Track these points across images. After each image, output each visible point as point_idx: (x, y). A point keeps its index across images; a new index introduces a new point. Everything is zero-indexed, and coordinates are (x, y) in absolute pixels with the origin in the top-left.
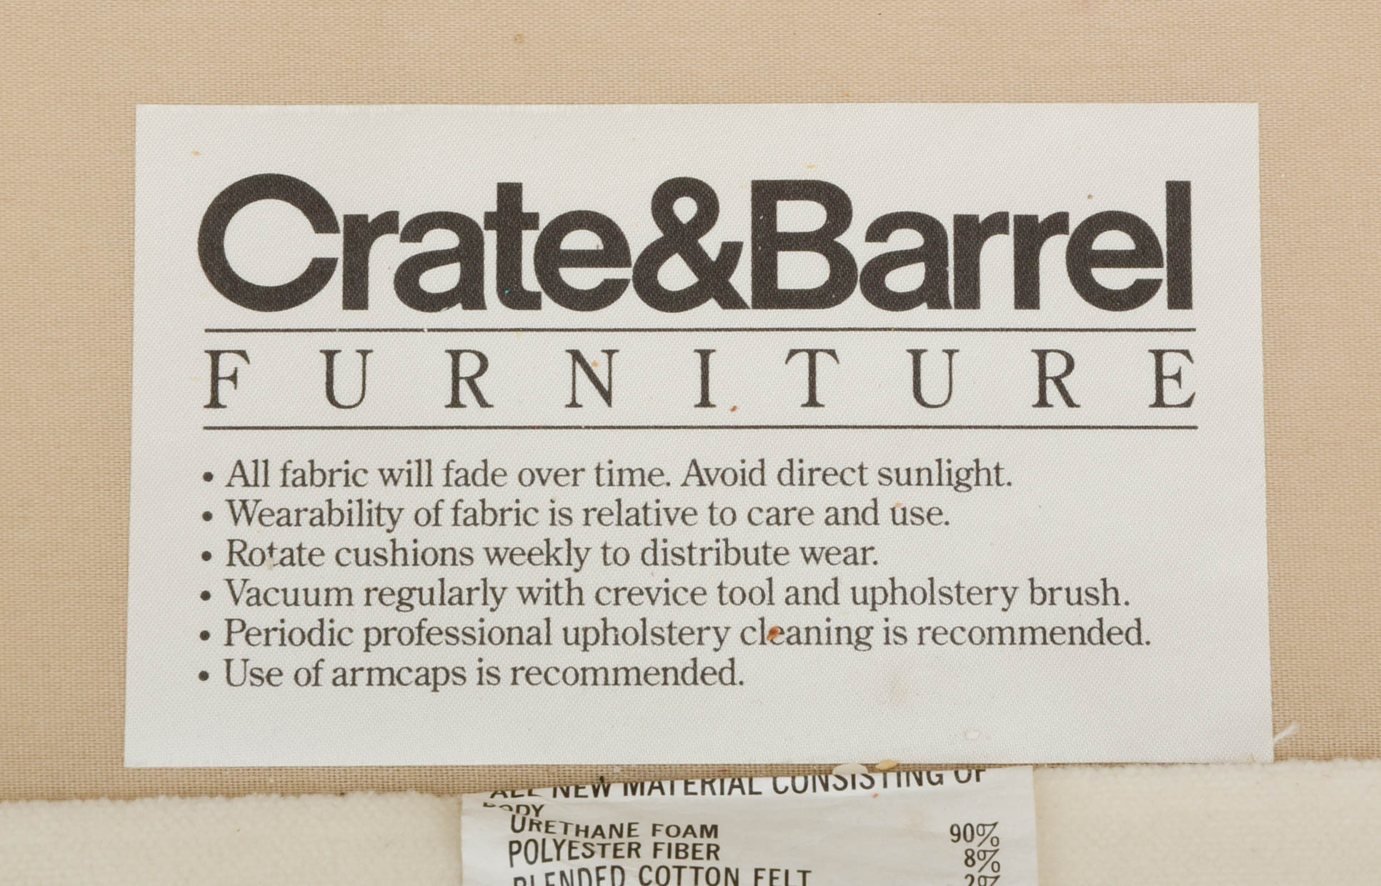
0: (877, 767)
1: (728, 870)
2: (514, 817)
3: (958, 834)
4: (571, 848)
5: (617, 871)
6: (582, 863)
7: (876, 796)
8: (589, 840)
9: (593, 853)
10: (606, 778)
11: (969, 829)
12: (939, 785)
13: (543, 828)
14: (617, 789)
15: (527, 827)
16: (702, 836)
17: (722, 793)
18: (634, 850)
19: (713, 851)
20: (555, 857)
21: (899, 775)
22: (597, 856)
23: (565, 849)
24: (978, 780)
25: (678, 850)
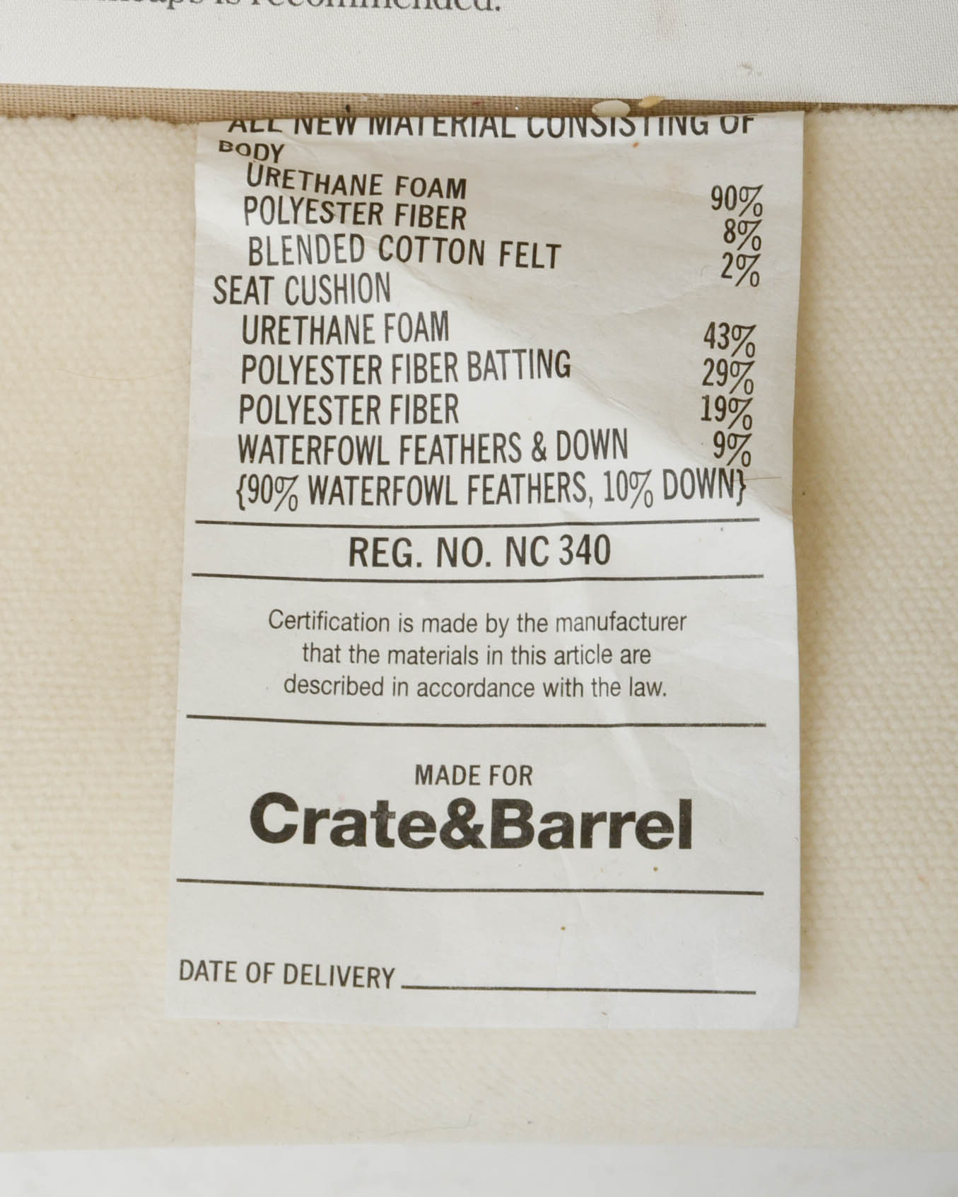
0: (640, 104)
1: (473, 243)
2: (251, 165)
3: (721, 198)
4: (309, 209)
5: (357, 240)
6: (321, 228)
7: (636, 145)
8: (329, 197)
9: (332, 216)
10: (351, 106)
11: (731, 192)
12: (704, 135)
13: (280, 180)
14: (362, 125)
15: (264, 180)
16: (448, 196)
17: (474, 135)
18: (375, 213)
19: (459, 217)
20: (292, 220)
21: (661, 121)
22: (337, 220)
23: (303, 209)
24: (745, 130)
25: (422, 215)
